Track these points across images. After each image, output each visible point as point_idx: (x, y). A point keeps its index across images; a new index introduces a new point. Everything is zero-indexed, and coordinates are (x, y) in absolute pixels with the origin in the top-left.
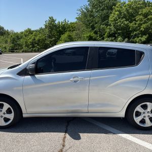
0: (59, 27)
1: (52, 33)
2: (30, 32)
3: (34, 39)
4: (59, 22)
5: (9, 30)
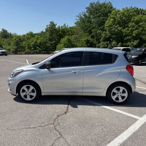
0: (59, 31)
1: (53, 36)
2: (31, 35)
3: (36, 42)
4: (59, 27)
5: (12, 33)
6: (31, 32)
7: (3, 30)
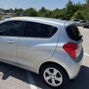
0: (74, 7)
1: (70, 11)
4: (75, 4)
5: (47, 9)
6: (57, 8)
7: (43, 7)
